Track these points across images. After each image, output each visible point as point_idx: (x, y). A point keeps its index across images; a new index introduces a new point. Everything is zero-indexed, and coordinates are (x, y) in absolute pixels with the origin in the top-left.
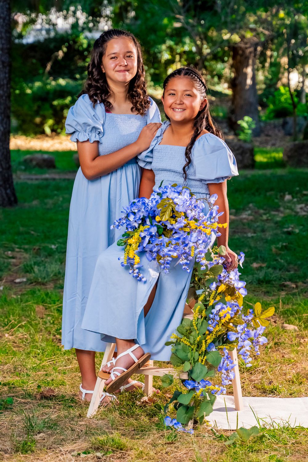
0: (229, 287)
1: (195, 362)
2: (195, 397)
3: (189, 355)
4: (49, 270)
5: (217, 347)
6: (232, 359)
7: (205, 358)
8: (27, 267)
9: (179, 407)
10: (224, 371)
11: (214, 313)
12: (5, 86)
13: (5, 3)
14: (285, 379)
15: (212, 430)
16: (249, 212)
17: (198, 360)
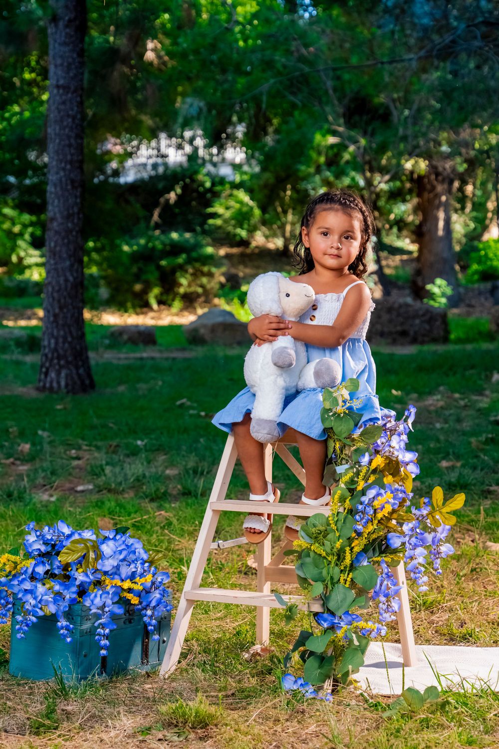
0: (391, 461)
1: (333, 584)
2: (334, 641)
3: (325, 572)
4: (128, 472)
5: (371, 560)
6: (397, 578)
7: (350, 576)
8: (95, 469)
9: (308, 657)
10: (383, 599)
11: (364, 502)
12: (76, 216)
13: (75, 95)
14: (487, 620)
15: (362, 694)
16: (439, 397)
17: (339, 580)
